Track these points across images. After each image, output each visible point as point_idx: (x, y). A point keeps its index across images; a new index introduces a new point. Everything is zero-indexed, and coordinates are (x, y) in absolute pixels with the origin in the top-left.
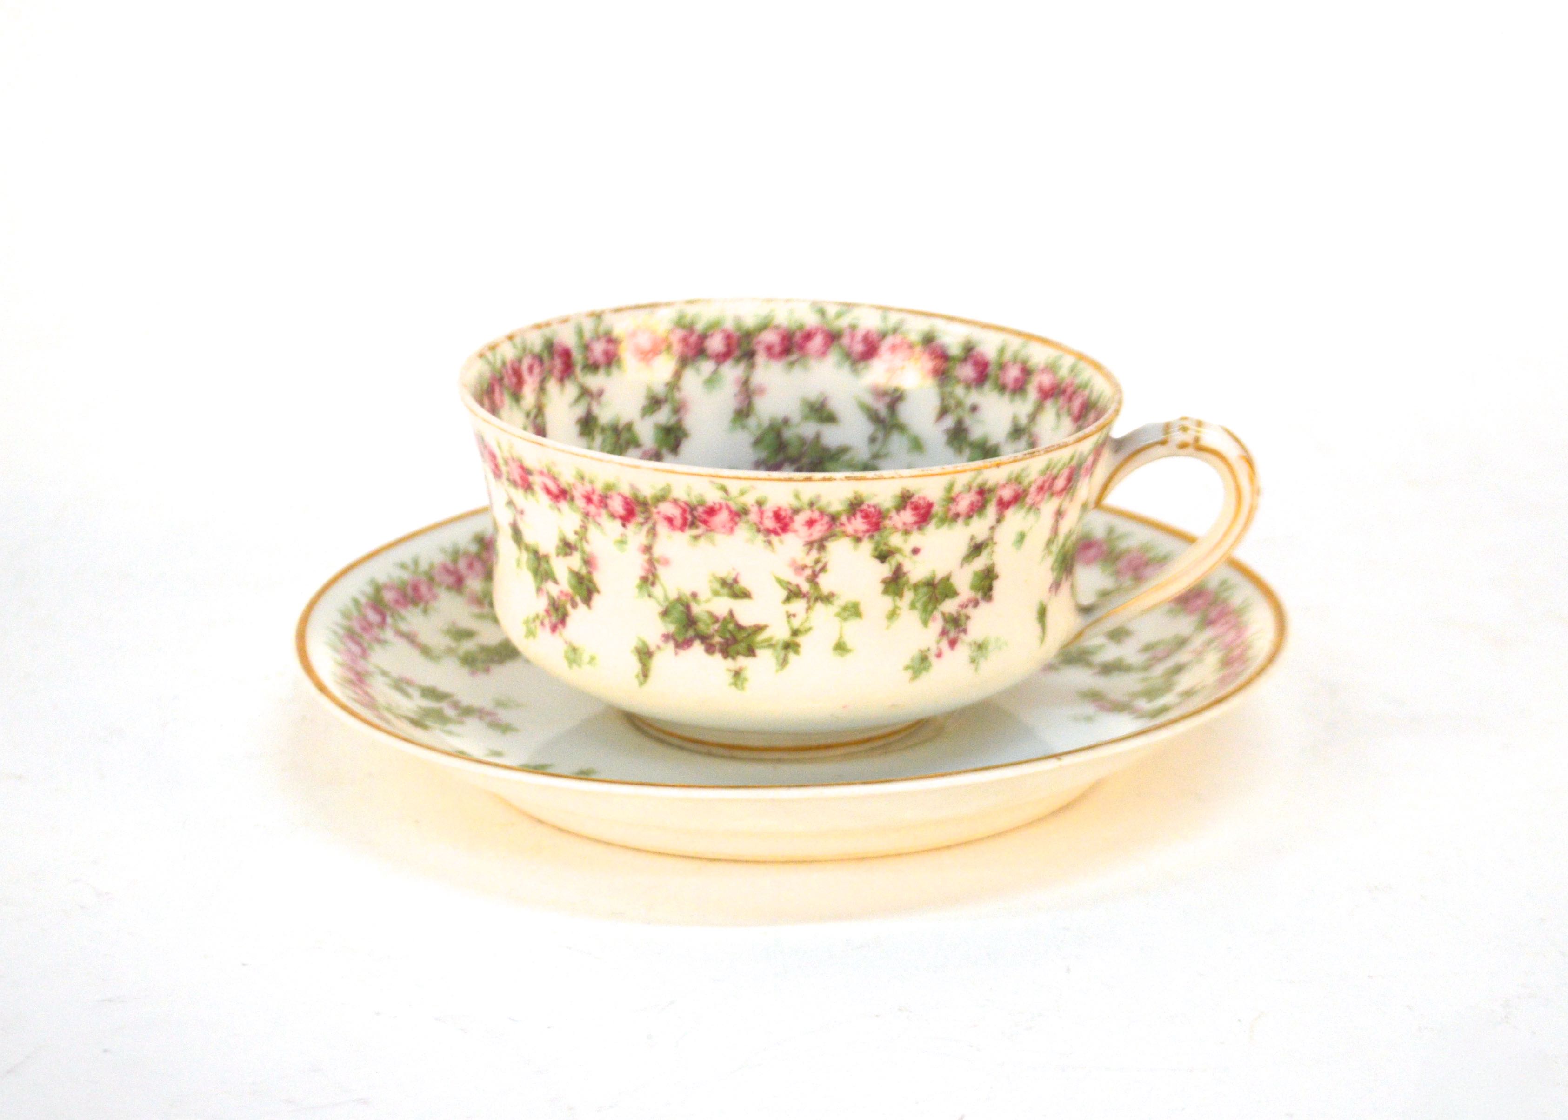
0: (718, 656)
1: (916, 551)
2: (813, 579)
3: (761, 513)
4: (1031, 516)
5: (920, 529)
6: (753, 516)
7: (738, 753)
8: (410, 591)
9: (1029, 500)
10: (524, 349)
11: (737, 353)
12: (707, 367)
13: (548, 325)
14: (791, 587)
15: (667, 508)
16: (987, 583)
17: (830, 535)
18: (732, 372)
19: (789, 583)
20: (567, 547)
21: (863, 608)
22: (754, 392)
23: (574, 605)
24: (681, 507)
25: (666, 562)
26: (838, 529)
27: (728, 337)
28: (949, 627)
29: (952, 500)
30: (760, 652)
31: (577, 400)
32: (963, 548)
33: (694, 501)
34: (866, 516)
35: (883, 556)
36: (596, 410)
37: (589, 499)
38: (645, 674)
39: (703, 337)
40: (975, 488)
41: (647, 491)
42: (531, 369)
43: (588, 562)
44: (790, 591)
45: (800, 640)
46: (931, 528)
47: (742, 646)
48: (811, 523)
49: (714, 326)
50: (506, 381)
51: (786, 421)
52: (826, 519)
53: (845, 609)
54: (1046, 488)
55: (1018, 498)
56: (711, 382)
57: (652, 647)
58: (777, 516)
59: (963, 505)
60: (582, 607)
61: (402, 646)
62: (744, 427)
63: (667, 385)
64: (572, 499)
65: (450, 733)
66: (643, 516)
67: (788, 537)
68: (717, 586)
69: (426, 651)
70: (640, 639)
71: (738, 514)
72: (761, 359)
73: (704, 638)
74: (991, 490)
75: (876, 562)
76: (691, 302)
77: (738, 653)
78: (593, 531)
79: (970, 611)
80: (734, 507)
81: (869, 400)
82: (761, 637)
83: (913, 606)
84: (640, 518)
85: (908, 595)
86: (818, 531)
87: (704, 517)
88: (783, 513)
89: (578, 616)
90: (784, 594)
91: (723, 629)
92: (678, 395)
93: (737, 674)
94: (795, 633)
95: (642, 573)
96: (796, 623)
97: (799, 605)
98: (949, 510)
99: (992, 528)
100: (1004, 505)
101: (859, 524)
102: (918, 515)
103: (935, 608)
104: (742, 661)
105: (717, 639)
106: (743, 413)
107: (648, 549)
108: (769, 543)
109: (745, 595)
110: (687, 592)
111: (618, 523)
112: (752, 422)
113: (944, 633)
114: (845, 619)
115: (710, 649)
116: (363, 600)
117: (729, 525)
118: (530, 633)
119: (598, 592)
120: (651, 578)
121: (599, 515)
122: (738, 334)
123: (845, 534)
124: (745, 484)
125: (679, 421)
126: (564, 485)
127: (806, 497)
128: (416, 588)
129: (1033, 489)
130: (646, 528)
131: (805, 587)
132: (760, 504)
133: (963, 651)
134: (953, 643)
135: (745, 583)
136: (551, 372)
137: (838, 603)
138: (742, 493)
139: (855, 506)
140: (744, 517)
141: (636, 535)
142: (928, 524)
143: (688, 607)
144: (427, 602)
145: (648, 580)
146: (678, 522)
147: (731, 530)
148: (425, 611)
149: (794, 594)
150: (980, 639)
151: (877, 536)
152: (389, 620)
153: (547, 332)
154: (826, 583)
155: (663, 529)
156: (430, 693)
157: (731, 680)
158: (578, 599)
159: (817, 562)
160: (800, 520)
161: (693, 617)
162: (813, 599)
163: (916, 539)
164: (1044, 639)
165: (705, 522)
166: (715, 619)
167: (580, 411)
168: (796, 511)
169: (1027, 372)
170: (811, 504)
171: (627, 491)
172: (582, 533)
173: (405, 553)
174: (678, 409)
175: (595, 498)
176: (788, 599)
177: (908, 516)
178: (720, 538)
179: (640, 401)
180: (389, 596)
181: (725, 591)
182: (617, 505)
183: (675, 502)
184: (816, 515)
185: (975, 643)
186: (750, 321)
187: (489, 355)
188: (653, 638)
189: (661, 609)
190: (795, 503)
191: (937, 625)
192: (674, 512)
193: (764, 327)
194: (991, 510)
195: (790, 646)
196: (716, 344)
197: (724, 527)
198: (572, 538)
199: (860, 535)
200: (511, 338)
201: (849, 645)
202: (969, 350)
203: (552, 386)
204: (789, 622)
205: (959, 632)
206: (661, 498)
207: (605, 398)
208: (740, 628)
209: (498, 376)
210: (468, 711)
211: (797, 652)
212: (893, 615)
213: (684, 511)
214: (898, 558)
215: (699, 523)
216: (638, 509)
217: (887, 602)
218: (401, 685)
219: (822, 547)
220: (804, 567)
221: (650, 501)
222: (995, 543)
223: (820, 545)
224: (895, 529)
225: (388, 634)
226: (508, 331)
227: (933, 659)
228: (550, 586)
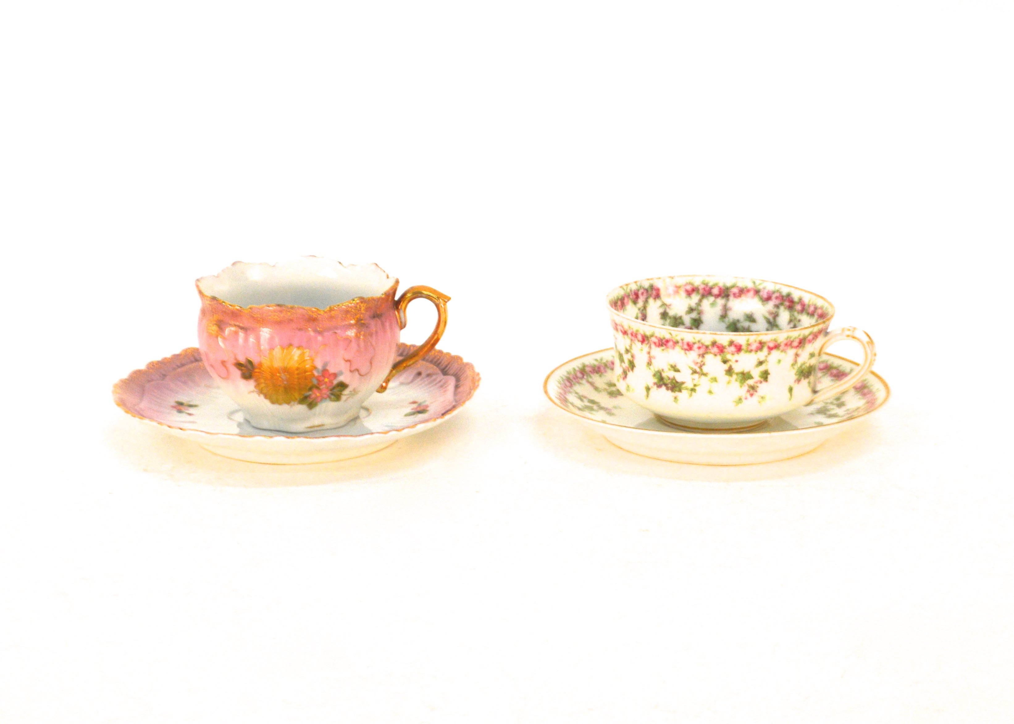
0: (670, 391)
1: (737, 361)
2: (700, 367)
3: (683, 343)
4: (783, 354)
5: (738, 353)
6: (680, 344)
7: (686, 429)
8: (596, 369)
9: (781, 348)
10: (641, 287)
11: (723, 295)
12: (712, 299)
13: (652, 279)
14: (693, 369)
15: (654, 339)
16: (765, 375)
17: (706, 353)
18: (721, 302)
19: (693, 368)
20: (627, 351)
21: (718, 379)
22: (728, 309)
23: (629, 371)
24: (658, 339)
25: (654, 358)
26: (708, 351)
27: (720, 289)
28: (750, 389)
29: (749, 345)
30: (683, 391)
31: (661, 306)
32: (756, 362)
33: (662, 337)
34: (718, 347)
35: (725, 362)
36: (668, 310)
37: (632, 335)
38: (648, 396)
39: (711, 288)
40: (758, 341)
41: (648, 333)
42: (642, 294)
43: (633, 356)
44: (693, 371)
45: (696, 388)
46: (742, 354)
47: (677, 389)
48: (699, 348)
49: (716, 285)
50: (631, 297)
51: (738, 321)
52: (704, 347)
53: (712, 379)
54: (789, 344)
55: (777, 347)
56: (713, 304)
57: (650, 387)
58: (688, 344)
59: (754, 347)
60: (631, 372)
61: (588, 386)
62: (723, 321)
63: (696, 304)
64: (627, 334)
65: (591, 413)
66: (647, 341)
67: (692, 352)
68: (669, 367)
69: (596, 389)
70: (647, 385)
71: (676, 343)
72: (731, 298)
73: (666, 385)
74: (764, 343)
75: (722, 364)
76: (709, 276)
77: (676, 391)
78: (634, 346)
79: (759, 385)
80: (674, 340)
81: (767, 315)
82: (684, 386)
83: (736, 380)
84: (646, 342)
85: (735, 376)
86: (702, 351)
87: (665, 343)
88: (690, 344)
89: (630, 374)
90: (691, 372)
91: (672, 382)
92: (700, 308)
93: (676, 398)
94: (695, 385)
95: (648, 361)
96: (695, 382)
97: (696, 376)
98: (748, 348)
99: (766, 356)
100: (770, 349)
101: (715, 350)
102: (737, 348)
103: (745, 382)
104: (677, 394)
105: (670, 385)
106: (724, 316)
107: (649, 353)
108: (686, 353)
109: (678, 371)
110: (661, 369)
111: (640, 343)
112: (726, 320)
113: (748, 391)
114: (712, 382)
115: (668, 389)
116: (577, 369)
117: (672, 346)
118: (618, 380)
119: (635, 367)
120: (650, 363)
121: (635, 340)
122: (724, 288)
123: (711, 353)
124: (678, 333)
125: (700, 317)
126: (626, 330)
127: (697, 340)
128: (599, 368)
129: (782, 345)
130: (648, 346)
131: (698, 370)
132: (682, 340)
133: (756, 398)
134: (752, 395)
135: (678, 367)
136: (651, 296)
137: (709, 377)
138: (676, 336)
139: (714, 344)
140: (677, 344)
141: (645, 347)
142: (740, 352)
143: (661, 374)
144: (602, 373)
145: (649, 364)
146: (657, 344)
147: (674, 348)
148: (600, 376)
149: (695, 372)
150: (762, 395)
151: (722, 355)
152: (585, 377)
153: (651, 282)
154: (705, 369)
155: (653, 346)
156: (592, 402)
157: (674, 400)
158: (630, 369)
159: (702, 361)
160: (696, 346)
161: (662, 377)
162: (701, 374)
163: (736, 357)
164: (791, 398)
165: (666, 345)
166: (669, 379)
167: (662, 310)
168: (694, 343)
169: (816, 308)
170: (699, 342)
171: (642, 333)
172: (631, 346)
173: (598, 356)
174: (700, 313)
175: (634, 334)
176: (692, 374)
177: (733, 349)
178: (670, 351)
179: (685, 308)
180: (588, 369)
181: (672, 369)
182: (640, 337)
183: (656, 337)
184: (701, 345)
185: (761, 396)
186: (729, 284)
187: (625, 287)
188: (651, 385)
189: (653, 374)
190: (694, 341)
191: (746, 388)
192: (656, 340)
193: (733, 286)
194: (765, 350)
195: (693, 390)
196: (716, 291)
197: (671, 347)
198: (628, 348)
199: (716, 354)
200: (636, 282)
201: (713, 392)
202: (800, 299)
203: (651, 301)
204: (693, 382)
205: (754, 391)
206: (652, 336)
207: (671, 307)
208: (677, 382)
209: (627, 295)
210: (602, 408)
211: (695, 392)
212: (729, 382)
213: (659, 340)
214: (730, 363)
215: (664, 345)
216: (646, 339)
217: (727, 378)
218: (581, 398)
219: (703, 357)
220: (697, 363)
221: (649, 336)
222: (768, 362)
223: (703, 356)
224: (729, 353)
225: (584, 381)
226: (635, 280)
227: (743, 400)
228: (623, 364)
